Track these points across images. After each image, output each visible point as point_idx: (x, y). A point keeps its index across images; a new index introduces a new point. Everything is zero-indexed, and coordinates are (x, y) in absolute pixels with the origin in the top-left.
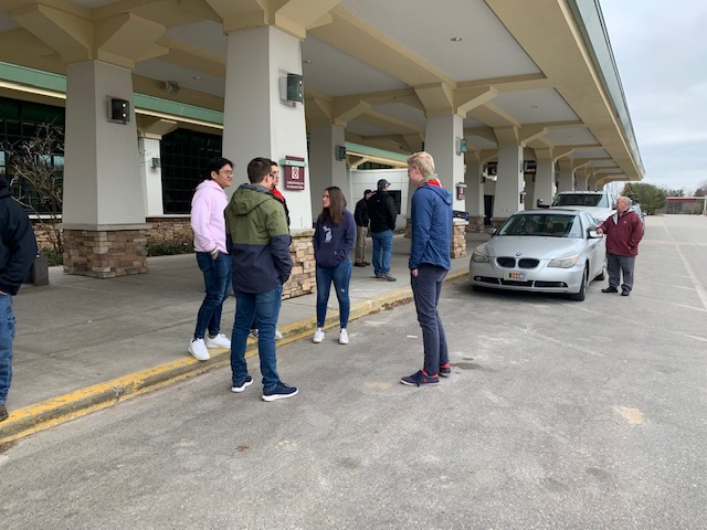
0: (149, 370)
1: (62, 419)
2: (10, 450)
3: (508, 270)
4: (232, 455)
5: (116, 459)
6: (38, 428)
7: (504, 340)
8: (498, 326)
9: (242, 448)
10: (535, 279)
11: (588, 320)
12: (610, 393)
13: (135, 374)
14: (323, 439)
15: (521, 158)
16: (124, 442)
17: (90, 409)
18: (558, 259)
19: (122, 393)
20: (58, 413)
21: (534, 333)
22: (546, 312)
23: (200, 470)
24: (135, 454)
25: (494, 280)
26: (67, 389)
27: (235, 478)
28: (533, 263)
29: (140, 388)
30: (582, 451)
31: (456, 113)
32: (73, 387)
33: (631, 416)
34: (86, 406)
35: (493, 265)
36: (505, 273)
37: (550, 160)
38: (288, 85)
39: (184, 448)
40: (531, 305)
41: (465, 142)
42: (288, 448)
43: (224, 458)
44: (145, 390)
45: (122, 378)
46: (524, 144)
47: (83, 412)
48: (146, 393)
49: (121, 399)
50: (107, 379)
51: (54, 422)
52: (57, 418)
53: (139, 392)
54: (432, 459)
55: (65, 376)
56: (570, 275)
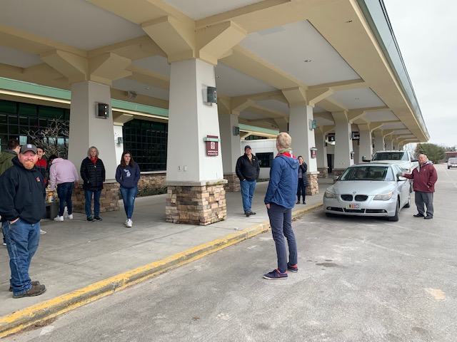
0: (131, 271)
1: (83, 303)
2: (54, 322)
3: (348, 203)
4: (190, 323)
5: (120, 326)
6: (69, 308)
7: (350, 247)
8: (346, 239)
9: (195, 319)
10: (366, 208)
11: (402, 234)
12: (422, 280)
13: (123, 274)
14: (245, 312)
15: (350, 131)
16: (123, 316)
17: (99, 296)
18: (379, 195)
19: (117, 286)
20: (80, 299)
21: (368, 242)
22: (374, 229)
23: (172, 332)
24: (131, 323)
25: (340, 209)
26: (84, 284)
27: (194, 337)
28: (364, 198)
29: (127, 283)
30: (408, 316)
31: (308, 104)
32: (88, 283)
33: (437, 294)
34: (96, 295)
35: (338, 200)
36: (346, 204)
37: (368, 131)
38: (208, 93)
39: (160, 319)
40: (364, 225)
41: (315, 122)
42: (224, 318)
43: (185, 325)
44: (130, 284)
45: (116, 277)
46: (351, 122)
47: (94, 298)
48: (131, 286)
49: (116, 290)
50: (107, 278)
51: (78, 305)
52: (80, 302)
53: (127, 285)
54: (314, 323)
55: (81, 276)
56: (388, 205)
